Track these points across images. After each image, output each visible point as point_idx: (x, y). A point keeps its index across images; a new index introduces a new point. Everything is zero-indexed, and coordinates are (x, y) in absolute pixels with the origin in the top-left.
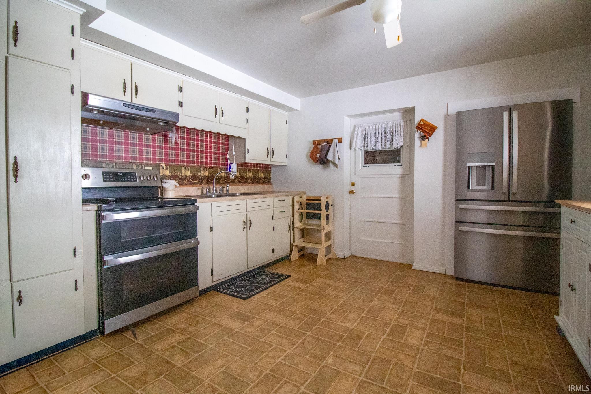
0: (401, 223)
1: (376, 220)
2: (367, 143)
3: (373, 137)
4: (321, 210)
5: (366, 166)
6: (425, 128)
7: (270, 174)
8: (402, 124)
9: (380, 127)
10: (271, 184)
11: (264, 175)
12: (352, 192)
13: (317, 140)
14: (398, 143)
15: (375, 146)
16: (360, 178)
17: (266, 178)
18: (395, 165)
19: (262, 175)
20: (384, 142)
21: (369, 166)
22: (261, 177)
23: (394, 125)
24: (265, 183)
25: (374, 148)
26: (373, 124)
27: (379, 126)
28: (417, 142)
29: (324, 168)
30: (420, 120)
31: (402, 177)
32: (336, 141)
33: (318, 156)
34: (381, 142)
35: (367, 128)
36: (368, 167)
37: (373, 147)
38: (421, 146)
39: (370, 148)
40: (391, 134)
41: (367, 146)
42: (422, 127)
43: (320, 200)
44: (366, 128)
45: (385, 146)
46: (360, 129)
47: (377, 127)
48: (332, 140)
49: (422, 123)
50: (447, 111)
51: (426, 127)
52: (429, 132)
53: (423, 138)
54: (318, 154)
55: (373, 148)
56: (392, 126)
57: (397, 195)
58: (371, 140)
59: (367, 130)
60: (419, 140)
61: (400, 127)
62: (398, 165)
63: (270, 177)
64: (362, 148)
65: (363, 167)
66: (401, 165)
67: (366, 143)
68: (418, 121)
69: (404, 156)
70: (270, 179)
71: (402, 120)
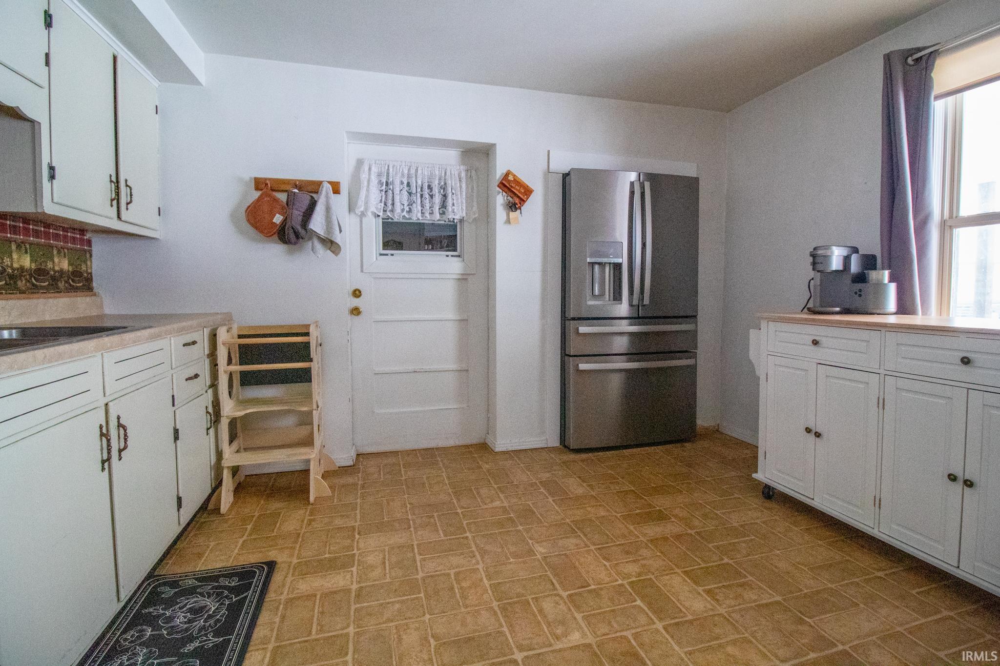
0: (459, 369)
1: (411, 368)
2: (393, 204)
3: (405, 193)
4: (311, 360)
5: (387, 255)
6: (517, 189)
7: (89, 263)
8: (463, 174)
9: (420, 172)
10: (95, 295)
11: (70, 264)
12: (356, 311)
13: (270, 179)
14: (457, 210)
15: (410, 211)
16: (372, 279)
17: (76, 274)
18: (447, 256)
19: (65, 265)
20: (428, 205)
21: (392, 255)
22: (61, 271)
23: (448, 173)
24: (76, 289)
25: (407, 216)
26: (404, 164)
27: (417, 170)
28: (500, 213)
29: (290, 252)
30: (505, 172)
31: (459, 279)
32: (327, 188)
33: (278, 219)
34: (422, 206)
35: (391, 170)
36: (390, 257)
37: (405, 213)
38: (508, 221)
39: (398, 215)
40: (442, 191)
41: (392, 211)
42: (512, 187)
43: (307, 334)
44: (388, 169)
45: (431, 213)
46: (374, 169)
47: (413, 171)
48: (319, 184)
49: (511, 178)
50: (549, 162)
51: (517, 187)
52: (522, 197)
53: (513, 207)
54: (278, 215)
55: (404, 216)
56: (443, 174)
57: (450, 314)
58: (401, 198)
59: (391, 175)
60: (505, 209)
61: (460, 181)
62: (452, 256)
63: (89, 271)
64: (381, 214)
65: (381, 255)
66: (459, 256)
67: (390, 202)
68: (503, 174)
69: (466, 237)
70: (89, 280)
71: (462, 167)
